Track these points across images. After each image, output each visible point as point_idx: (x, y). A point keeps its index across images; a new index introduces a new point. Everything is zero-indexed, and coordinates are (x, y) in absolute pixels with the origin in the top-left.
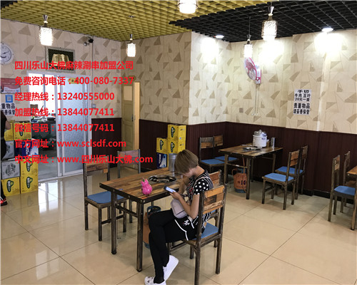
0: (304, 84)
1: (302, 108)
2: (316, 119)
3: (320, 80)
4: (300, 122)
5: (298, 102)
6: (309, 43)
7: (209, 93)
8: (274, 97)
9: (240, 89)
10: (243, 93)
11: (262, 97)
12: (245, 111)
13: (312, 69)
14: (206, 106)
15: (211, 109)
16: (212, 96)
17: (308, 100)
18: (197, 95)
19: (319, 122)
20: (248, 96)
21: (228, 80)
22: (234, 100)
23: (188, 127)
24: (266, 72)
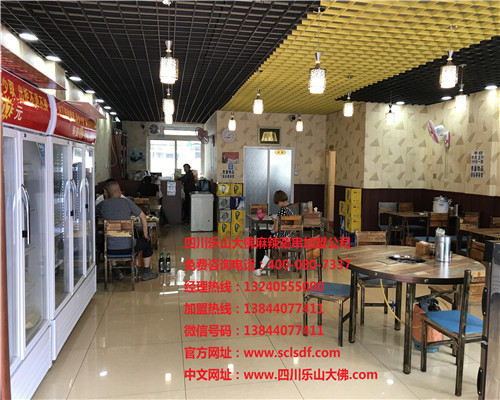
0: (479, 144)
1: (478, 172)
2: (488, 183)
3: (491, 140)
4: (476, 186)
5: (474, 165)
6: (482, 102)
7: (394, 158)
8: (460, 161)
9: (434, 154)
10: (436, 158)
11: (451, 161)
12: (437, 176)
13: (485, 129)
14: (389, 171)
15: (397, 174)
16: (400, 161)
17: (482, 162)
18: (376, 160)
19: (491, 186)
20: (440, 161)
21: (423, 145)
22: (429, 165)
23: (364, 190)
24: (453, 135)
